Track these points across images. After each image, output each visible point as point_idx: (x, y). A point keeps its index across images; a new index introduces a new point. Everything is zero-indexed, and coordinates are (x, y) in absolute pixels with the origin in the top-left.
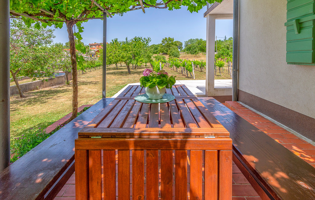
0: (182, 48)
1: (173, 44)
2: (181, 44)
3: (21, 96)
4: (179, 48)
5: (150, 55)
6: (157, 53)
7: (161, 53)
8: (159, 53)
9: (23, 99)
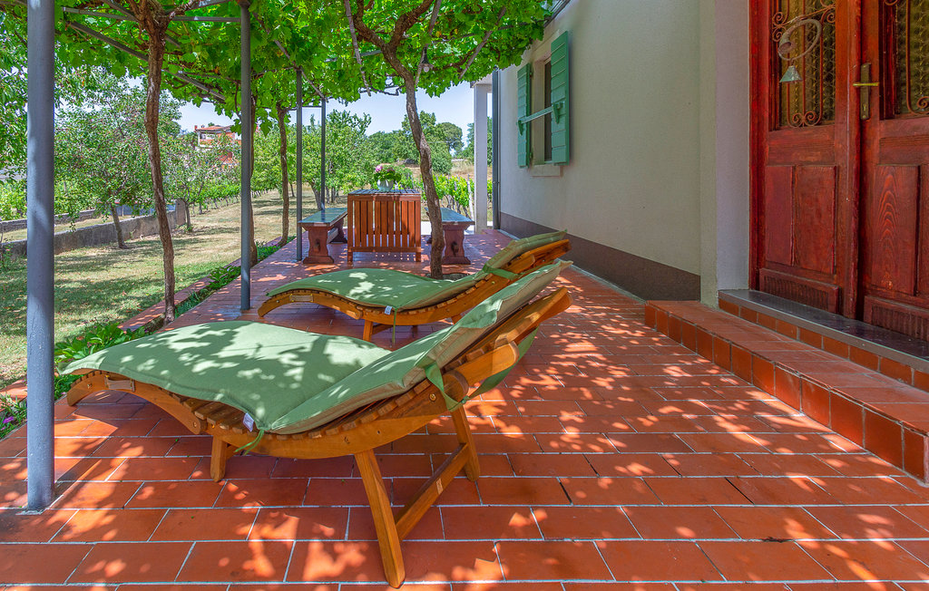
0: (463, 145)
1: (432, 133)
2: (459, 133)
3: (122, 246)
4: (454, 147)
5: (371, 163)
6: (391, 160)
7: (401, 161)
8: (395, 160)
9: (124, 251)
